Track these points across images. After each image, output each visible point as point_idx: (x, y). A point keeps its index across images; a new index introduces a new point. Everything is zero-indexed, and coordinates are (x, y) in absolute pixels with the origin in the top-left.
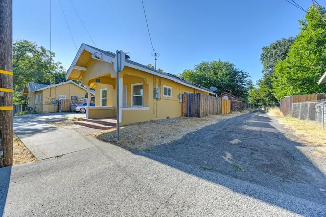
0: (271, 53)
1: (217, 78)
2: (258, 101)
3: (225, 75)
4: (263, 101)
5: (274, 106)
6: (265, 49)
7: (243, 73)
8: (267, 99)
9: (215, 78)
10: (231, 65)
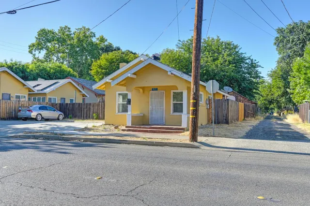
0: (288, 38)
1: (217, 66)
2: (271, 102)
3: (227, 63)
4: (278, 102)
5: (291, 110)
6: (280, 31)
7: (252, 60)
8: (283, 100)
9: (214, 67)
10: (236, 47)
